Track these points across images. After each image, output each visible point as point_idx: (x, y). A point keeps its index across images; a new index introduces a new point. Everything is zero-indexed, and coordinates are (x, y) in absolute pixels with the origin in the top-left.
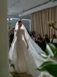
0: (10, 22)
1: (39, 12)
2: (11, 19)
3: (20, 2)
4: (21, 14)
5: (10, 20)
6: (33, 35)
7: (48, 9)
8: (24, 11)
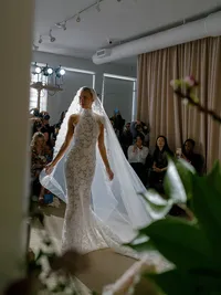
0: (59, 81)
1: (169, 49)
2: (62, 72)
3: (99, 10)
4: (103, 52)
5: (58, 76)
6: (142, 138)
7: (208, 40)
8: (113, 44)
